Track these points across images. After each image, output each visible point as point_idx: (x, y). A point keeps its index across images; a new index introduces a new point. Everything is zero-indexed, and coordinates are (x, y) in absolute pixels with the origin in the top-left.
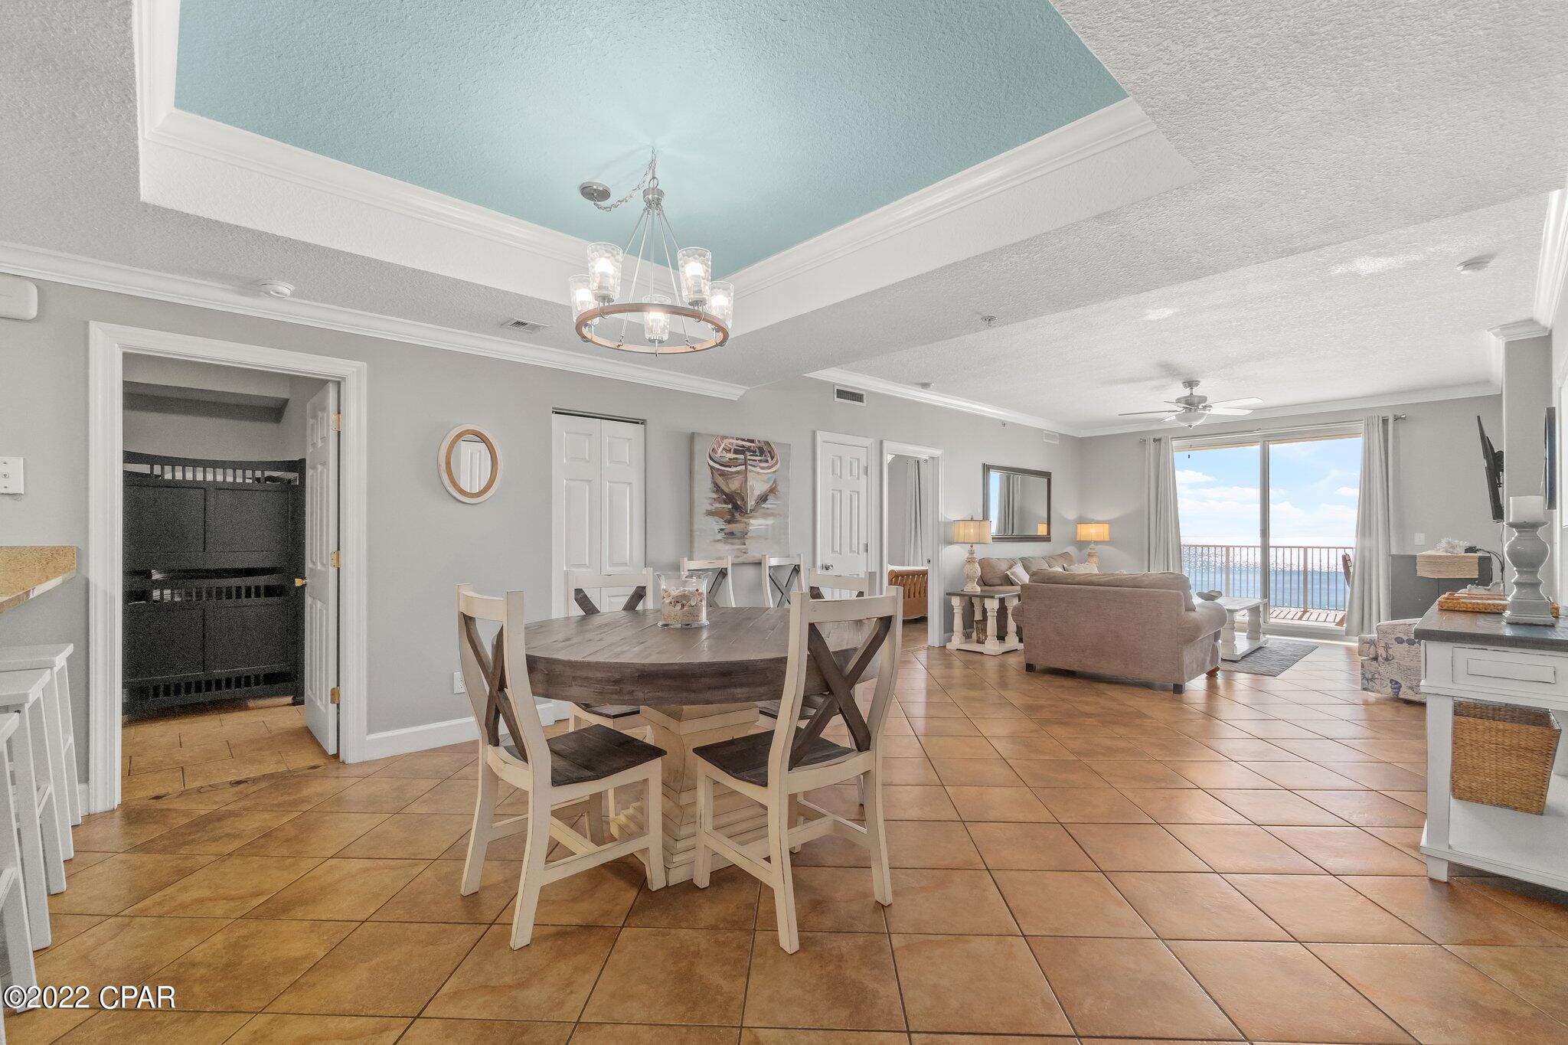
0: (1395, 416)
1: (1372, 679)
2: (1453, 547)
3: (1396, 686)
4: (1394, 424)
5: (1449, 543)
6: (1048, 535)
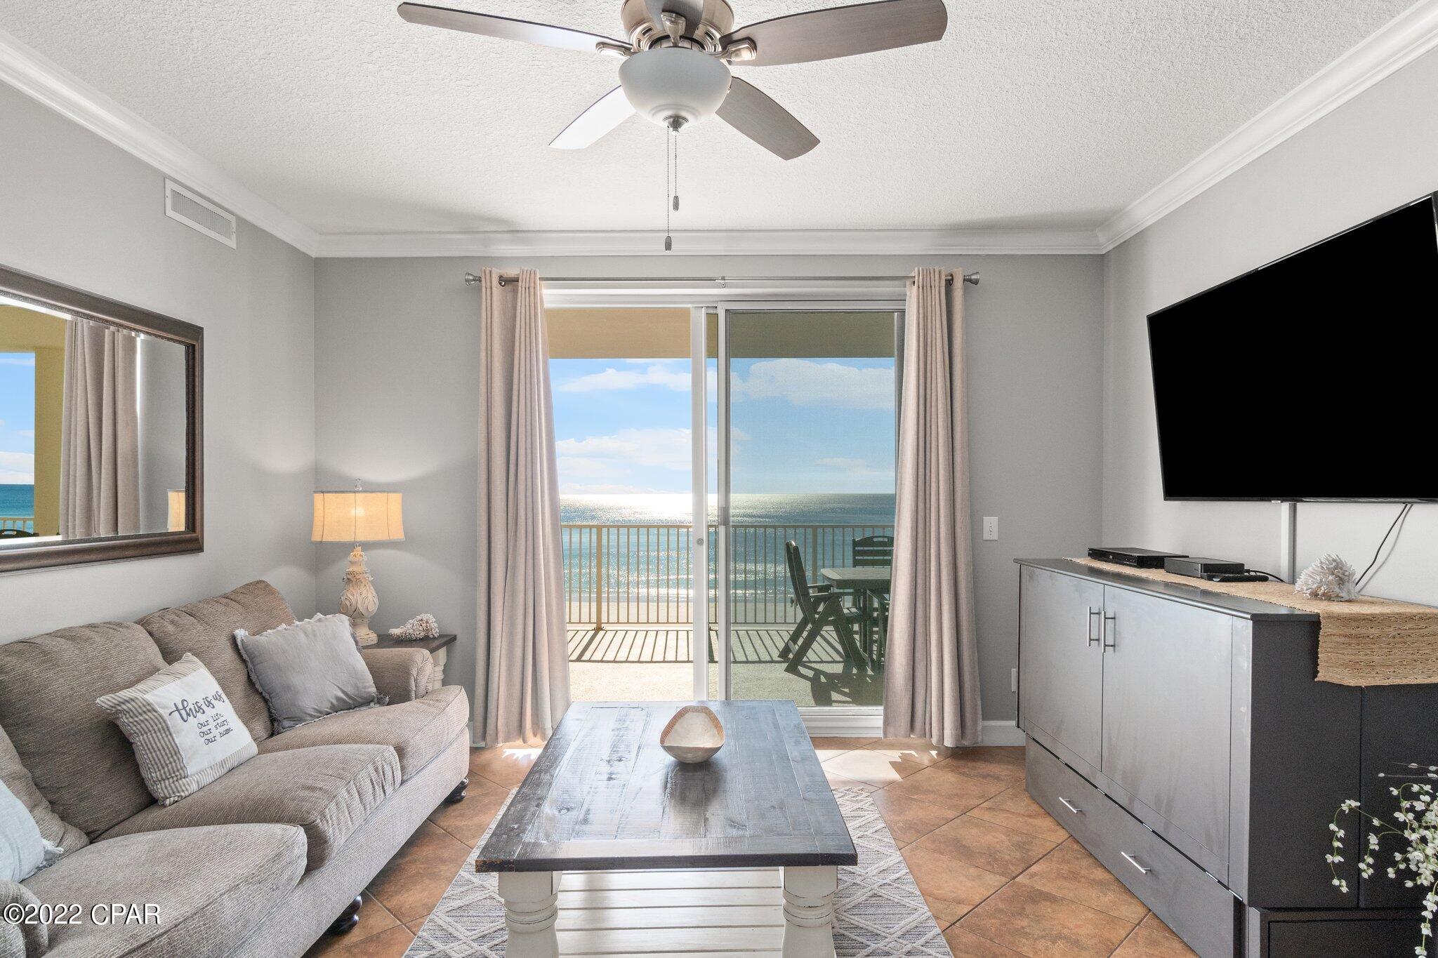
0: (963, 274)
4: (962, 290)
6: (194, 530)
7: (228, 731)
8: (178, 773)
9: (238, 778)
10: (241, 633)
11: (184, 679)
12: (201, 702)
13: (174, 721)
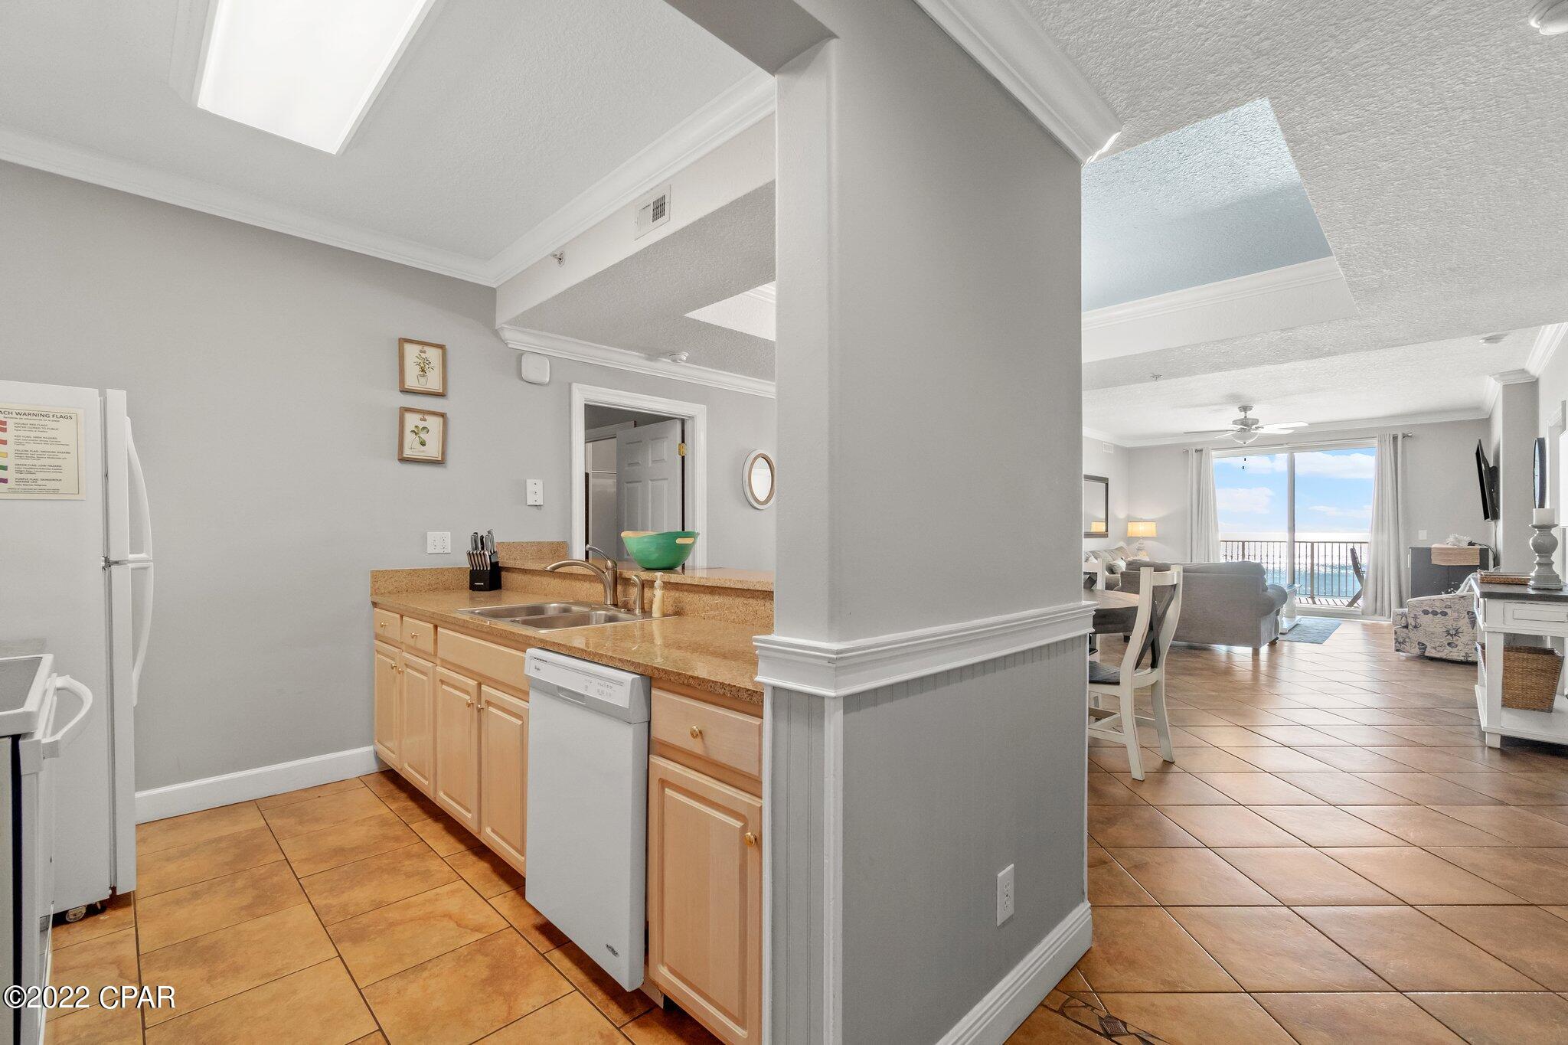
0: (1403, 434)
1: (1404, 642)
2: (1459, 541)
3: (1423, 646)
4: (1402, 441)
5: (1456, 538)
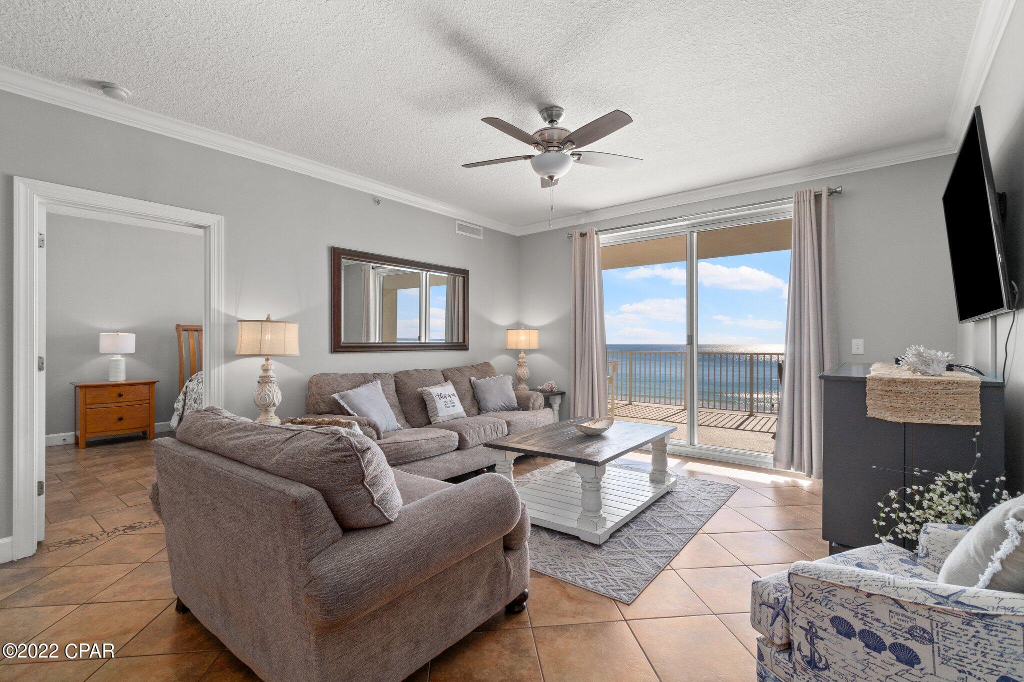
0: (829, 189)
2: (927, 363)
4: (828, 199)
5: (919, 355)
6: (464, 342)
7: (454, 406)
8: (436, 415)
9: (457, 421)
10: (473, 379)
11: (444, 387)
12: (447, 395)
13: (437, 399)
